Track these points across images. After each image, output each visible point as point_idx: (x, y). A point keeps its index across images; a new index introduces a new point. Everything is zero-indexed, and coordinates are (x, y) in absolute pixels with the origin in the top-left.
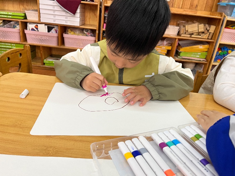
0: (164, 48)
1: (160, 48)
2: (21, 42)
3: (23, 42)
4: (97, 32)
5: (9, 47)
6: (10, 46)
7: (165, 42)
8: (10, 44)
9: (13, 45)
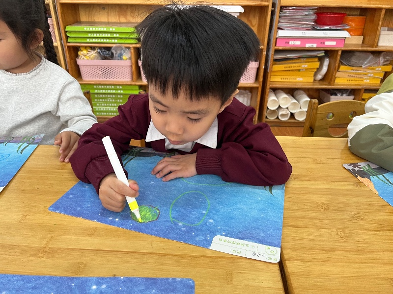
0: (380, 69)
1: (372, 69)
2: (133, 82)
3: (136, 82)
4: (264, 53)
5: (112, 91)
6: (113, 89)
7: (381, 60)
8: (113, 87)
9: (118, 87)
